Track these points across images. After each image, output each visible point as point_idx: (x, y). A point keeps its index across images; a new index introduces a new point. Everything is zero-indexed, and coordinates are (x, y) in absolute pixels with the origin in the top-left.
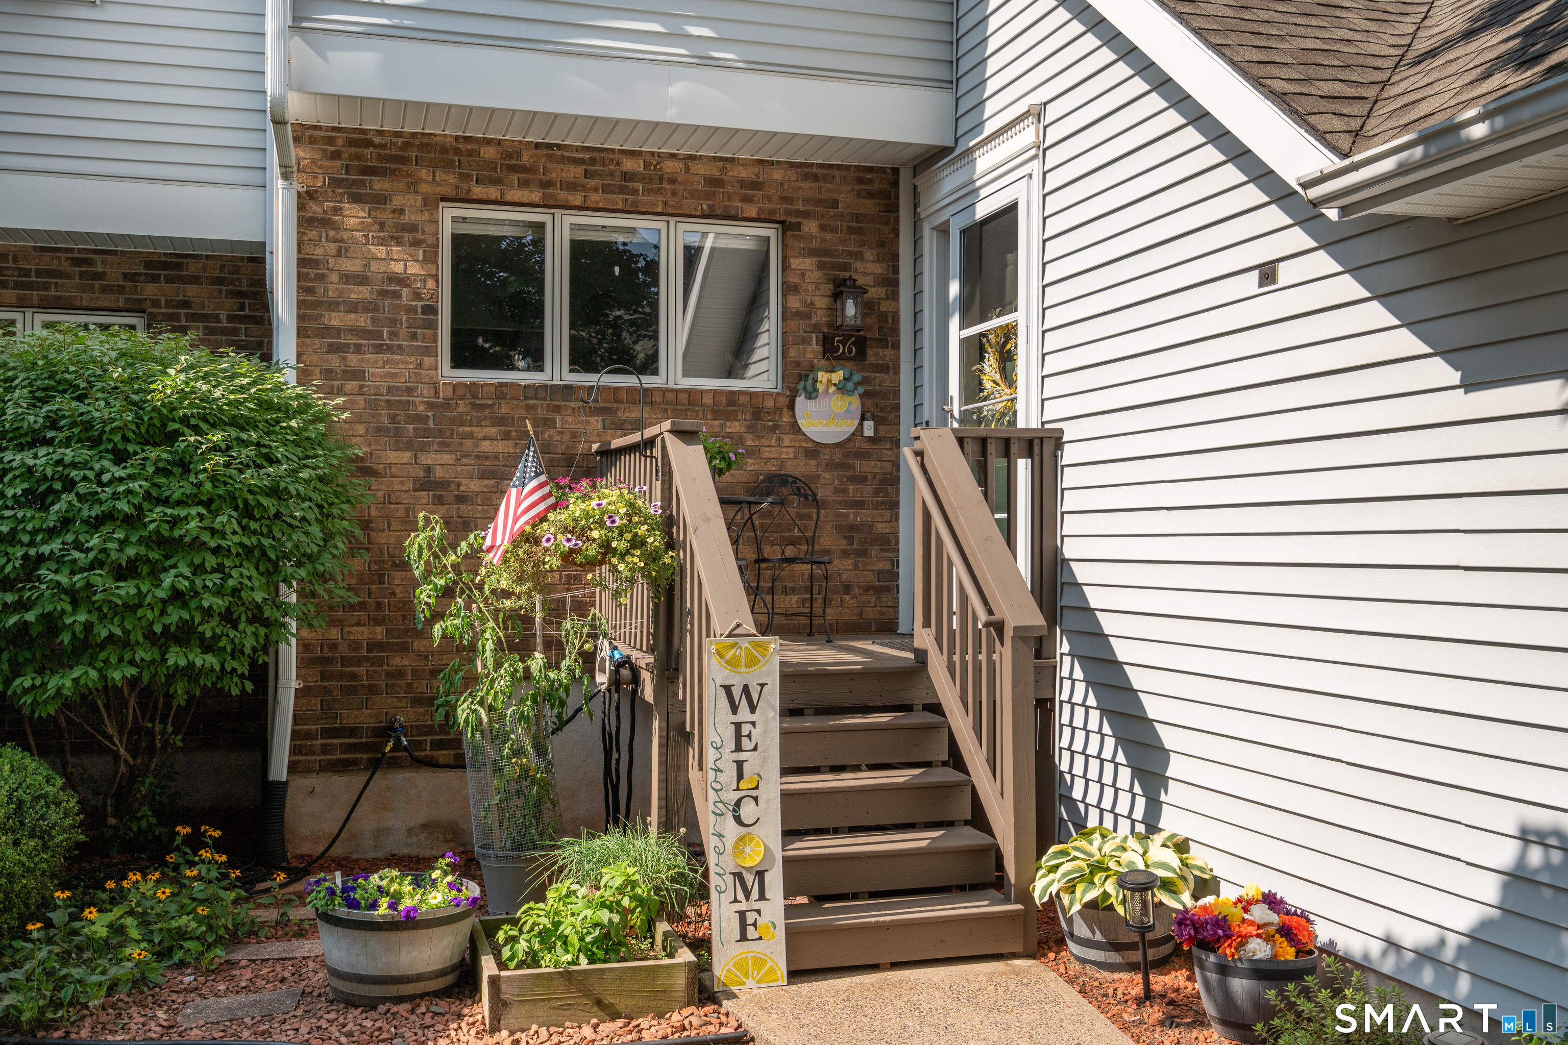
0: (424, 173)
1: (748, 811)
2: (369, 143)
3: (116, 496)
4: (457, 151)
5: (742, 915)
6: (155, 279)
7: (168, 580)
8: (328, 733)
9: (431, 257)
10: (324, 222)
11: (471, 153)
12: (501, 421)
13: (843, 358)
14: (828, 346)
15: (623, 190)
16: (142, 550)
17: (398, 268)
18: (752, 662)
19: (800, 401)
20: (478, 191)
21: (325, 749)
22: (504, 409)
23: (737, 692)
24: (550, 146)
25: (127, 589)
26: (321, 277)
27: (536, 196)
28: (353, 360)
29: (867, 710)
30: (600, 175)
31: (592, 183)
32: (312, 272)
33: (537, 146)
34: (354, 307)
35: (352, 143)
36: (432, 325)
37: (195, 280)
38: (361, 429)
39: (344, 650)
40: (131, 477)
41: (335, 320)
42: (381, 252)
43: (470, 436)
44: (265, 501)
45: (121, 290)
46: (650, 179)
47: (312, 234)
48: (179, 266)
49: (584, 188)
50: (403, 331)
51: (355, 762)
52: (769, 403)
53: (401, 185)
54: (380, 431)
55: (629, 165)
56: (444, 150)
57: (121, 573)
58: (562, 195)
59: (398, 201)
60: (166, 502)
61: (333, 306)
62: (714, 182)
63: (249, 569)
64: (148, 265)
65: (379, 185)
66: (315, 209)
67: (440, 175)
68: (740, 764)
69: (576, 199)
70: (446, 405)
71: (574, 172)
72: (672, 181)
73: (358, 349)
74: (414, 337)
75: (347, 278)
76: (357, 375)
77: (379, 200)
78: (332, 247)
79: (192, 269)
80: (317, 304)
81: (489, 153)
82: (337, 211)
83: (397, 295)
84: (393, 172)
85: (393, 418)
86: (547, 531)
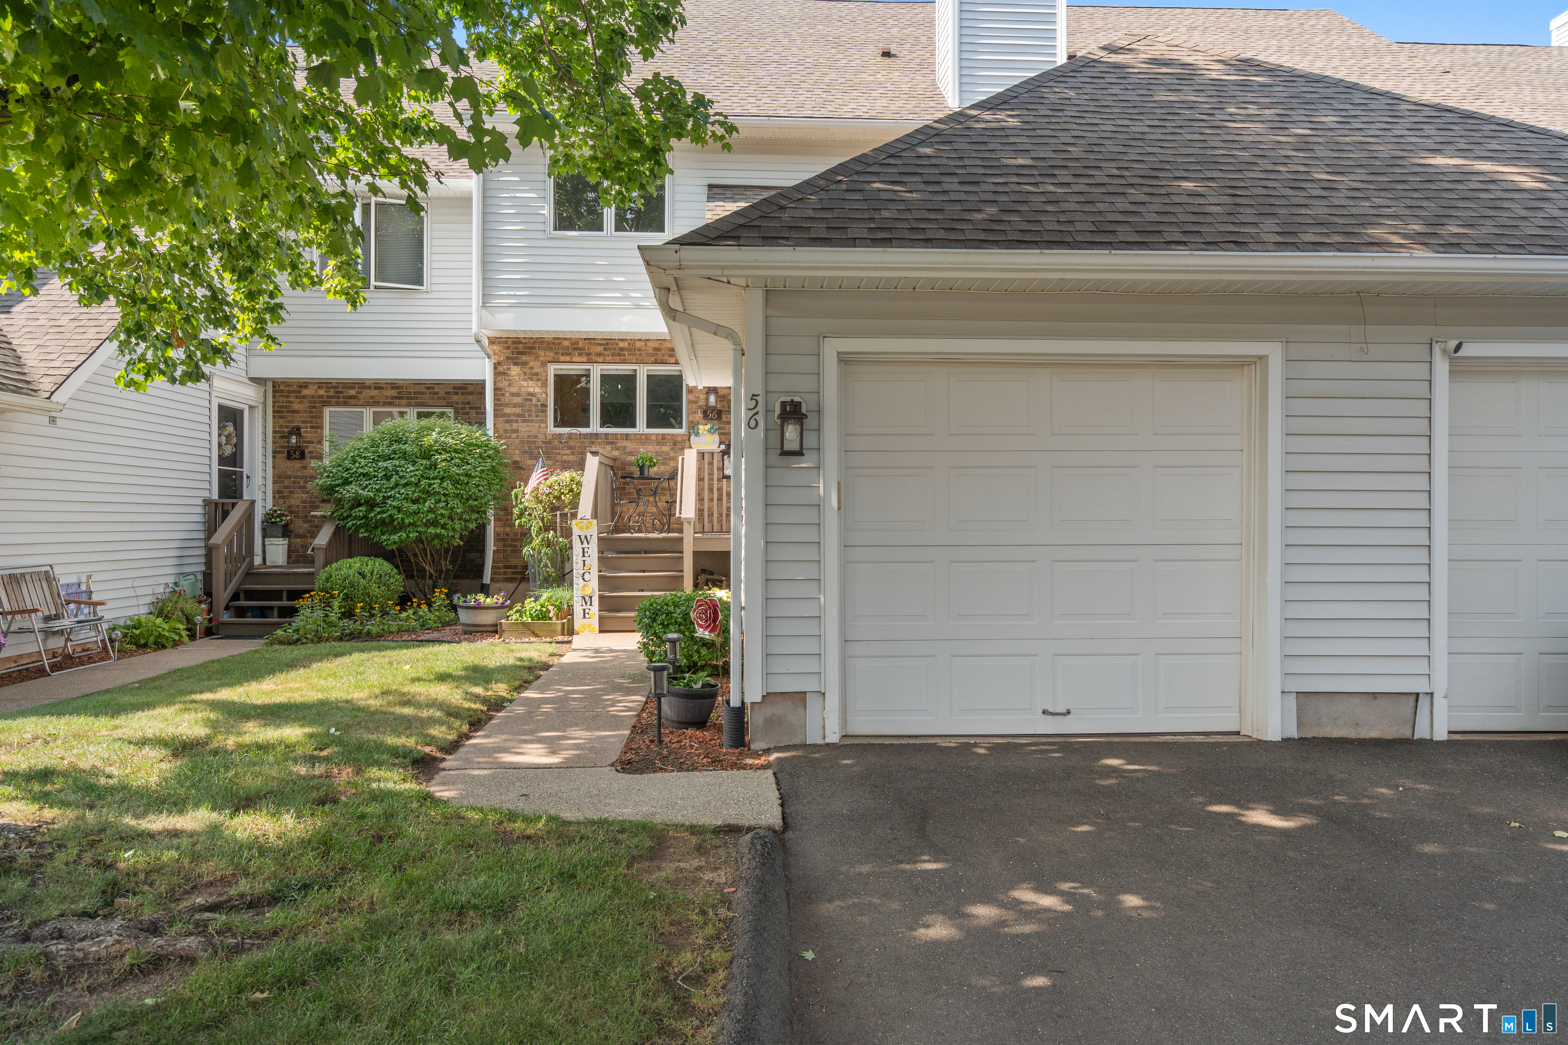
0: (541, 353)
1: (587, 577)
2: (520, 343)
3: (411, 477)
4: (554, 343)
5: (584, 610)
6: (457, 394)
7: (427, 504)
8: (506, 567)
9: (545, 384)
10: (504, 374)
11: (559, 344)
12: (571, 448)
13: (711, 419)
14: (705, 413)
15: (619, 355)
16: (420, 494)
17: (531, 390)
18: (587, 528)
19: (692, 437)
20: (562, 358)
21: (505, 573)
22: (572, 443)
23: (583, 538)
24: (590, 339)
25: (415, 507)
26: (503, 395)
27: (585, 359)
28: (515, 425)
30: (610, 349)
31: (607, 353)
32: (499, 393)
33: (585, 339)
34: (515, 406)
35: (514, 343)
36: (545, 411)
37: (472, 393)
38: (518, 452)
39: (511, 536)
40: (417, 470)
41: (508, 410)
42: (525, 384)
43: (559, 454)
44: (462, 478)
45: (444, 398)
46: (631, 350)
47: (499, 378)
48: (465, 388)
49: (603, 355)
50: (533, 414)
51: (516, 578)
52: (680, 439)
53: (532, 358)
54: (525, 452)
55: (622, 345)
56: (549, 343)
57: (415, 501)
58: (595, 358)
59: (531, 364)
60: (429, 479)
61: (507, 405)
62: (657, 349)
63: (457, 501)
64: (454, 388)
65: (524, 358)
66: (501, 369)
67: (547, 353)
68: (584, 561)
69: (601, 359)
70: (550, 442)
71: (599, 349)
72: (640, 350)
73: (516, 421)
74: (537, 416)
75: (513, 394)
76: (516, 431)
77: (525, 364)
78: (507, 383)
79: (470, 389)
80: (501, 405)
81: (566, 343)
82: (509, 369)
83: (531, 400)
84: (529, 353)
85: (529, 448)
86: (542, 486)
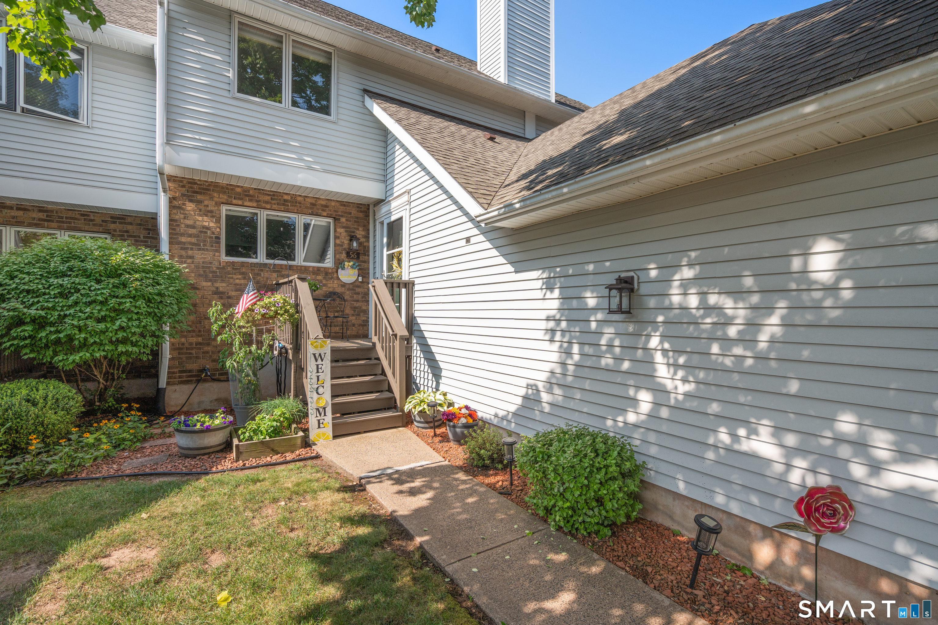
0: (215, 194)
1: (321, 390)
2: (196, 183)
3: (97, 295)
4: (227, 189)
5: (319, 421)
6: (114, 223)
7: (118, 323)
8: (180, 372)
9: (218, 221)
10: (179, 208)
11: (232, 189)
12: (243, 273)
13: (352, 258)
14: (348, 255)
15: (284, 205)
16: (108, 313)
17: (207, 224)
18: (322, 346)
19: (340, 270)
20: (235, 202)
21: (180, 377)
22: (244, 270)
23: (317, 355)
24: (259, 189)
25: (102, 326)
26: (178, 225)
27: (255, 204)
28: (190, 253)
29: (358, 360)
30: (276, 200)
31: (273, 202)
32: (175, 224)
33: (255, 189)
34: (190, 236)
35: (189, 183)
36: (219, 243)
37: (131, 224)
38: (193, 275)
39: (187, 345)
40: (102, 288)
41: (183, 239)
42: (200, 218)
43: (232, 278)
44: (156, 297)
45: (101, 225)
46: (293, 202)
47: (175, 211)
48: (124, 219)
49: (271, 203)
50: (208, 244)
51: (191, 381)
52: (330, 271)
53: (207, 198)
54: (200, 275)
55: (286, 197)
56: (223, 188)
57: (99, 321)
58: (264, 205)
59: (206, 203)
60: (117, 297)
61: (182, 235)
62: (313, 205)
63: (150, 319)
64: (112, 218)
65: (199, 197)
66: (175, 203)
67: (221, 196)
68: (318, 377)
69: (268, 206)
70: (223, 268)
71: (267, 198)
72: (300, 203)
73: (192, 249)
74: (212, 246)
75: (188, 226)
76: (192, 257)
77: (199, 202)
78: (182, 216)
79: (129, 220)
80: (177, 234)
81: (238, 190)
82: (184, 204)
83: (206, 233)
84: (204, 193)
85: (204, 272)
86: (257, 307)
